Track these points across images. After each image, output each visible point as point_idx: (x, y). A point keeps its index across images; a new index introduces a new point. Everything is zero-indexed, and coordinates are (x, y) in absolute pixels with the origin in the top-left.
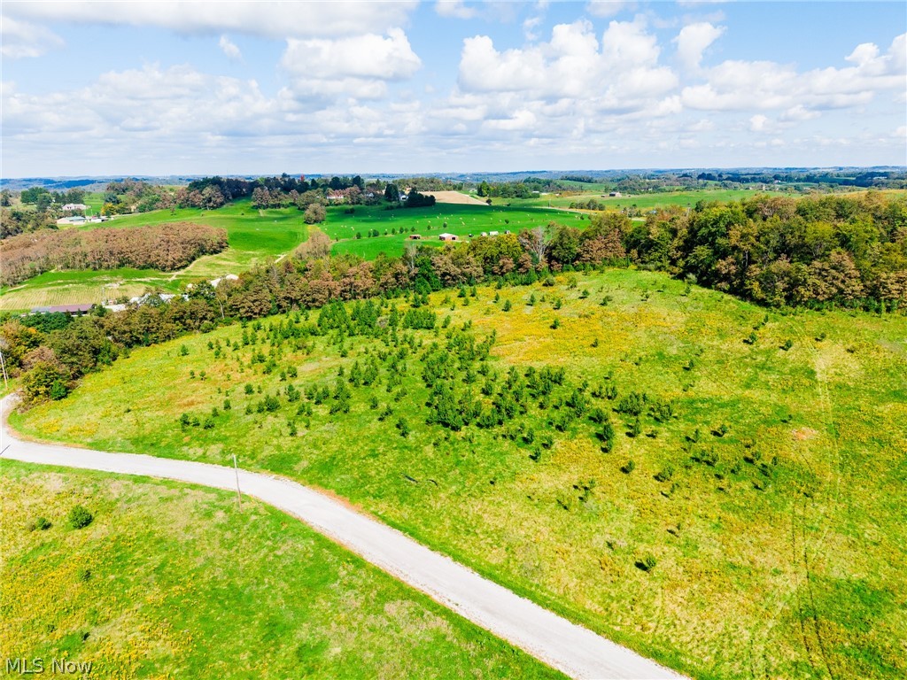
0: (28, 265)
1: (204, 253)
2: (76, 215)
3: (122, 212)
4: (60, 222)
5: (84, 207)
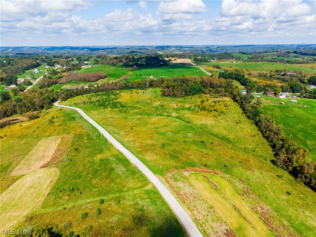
0: (68, 80)
1: (101, 78)
2: (86, 65)
3: (97, 64)
4: (82, 67)
5: (89, 62)
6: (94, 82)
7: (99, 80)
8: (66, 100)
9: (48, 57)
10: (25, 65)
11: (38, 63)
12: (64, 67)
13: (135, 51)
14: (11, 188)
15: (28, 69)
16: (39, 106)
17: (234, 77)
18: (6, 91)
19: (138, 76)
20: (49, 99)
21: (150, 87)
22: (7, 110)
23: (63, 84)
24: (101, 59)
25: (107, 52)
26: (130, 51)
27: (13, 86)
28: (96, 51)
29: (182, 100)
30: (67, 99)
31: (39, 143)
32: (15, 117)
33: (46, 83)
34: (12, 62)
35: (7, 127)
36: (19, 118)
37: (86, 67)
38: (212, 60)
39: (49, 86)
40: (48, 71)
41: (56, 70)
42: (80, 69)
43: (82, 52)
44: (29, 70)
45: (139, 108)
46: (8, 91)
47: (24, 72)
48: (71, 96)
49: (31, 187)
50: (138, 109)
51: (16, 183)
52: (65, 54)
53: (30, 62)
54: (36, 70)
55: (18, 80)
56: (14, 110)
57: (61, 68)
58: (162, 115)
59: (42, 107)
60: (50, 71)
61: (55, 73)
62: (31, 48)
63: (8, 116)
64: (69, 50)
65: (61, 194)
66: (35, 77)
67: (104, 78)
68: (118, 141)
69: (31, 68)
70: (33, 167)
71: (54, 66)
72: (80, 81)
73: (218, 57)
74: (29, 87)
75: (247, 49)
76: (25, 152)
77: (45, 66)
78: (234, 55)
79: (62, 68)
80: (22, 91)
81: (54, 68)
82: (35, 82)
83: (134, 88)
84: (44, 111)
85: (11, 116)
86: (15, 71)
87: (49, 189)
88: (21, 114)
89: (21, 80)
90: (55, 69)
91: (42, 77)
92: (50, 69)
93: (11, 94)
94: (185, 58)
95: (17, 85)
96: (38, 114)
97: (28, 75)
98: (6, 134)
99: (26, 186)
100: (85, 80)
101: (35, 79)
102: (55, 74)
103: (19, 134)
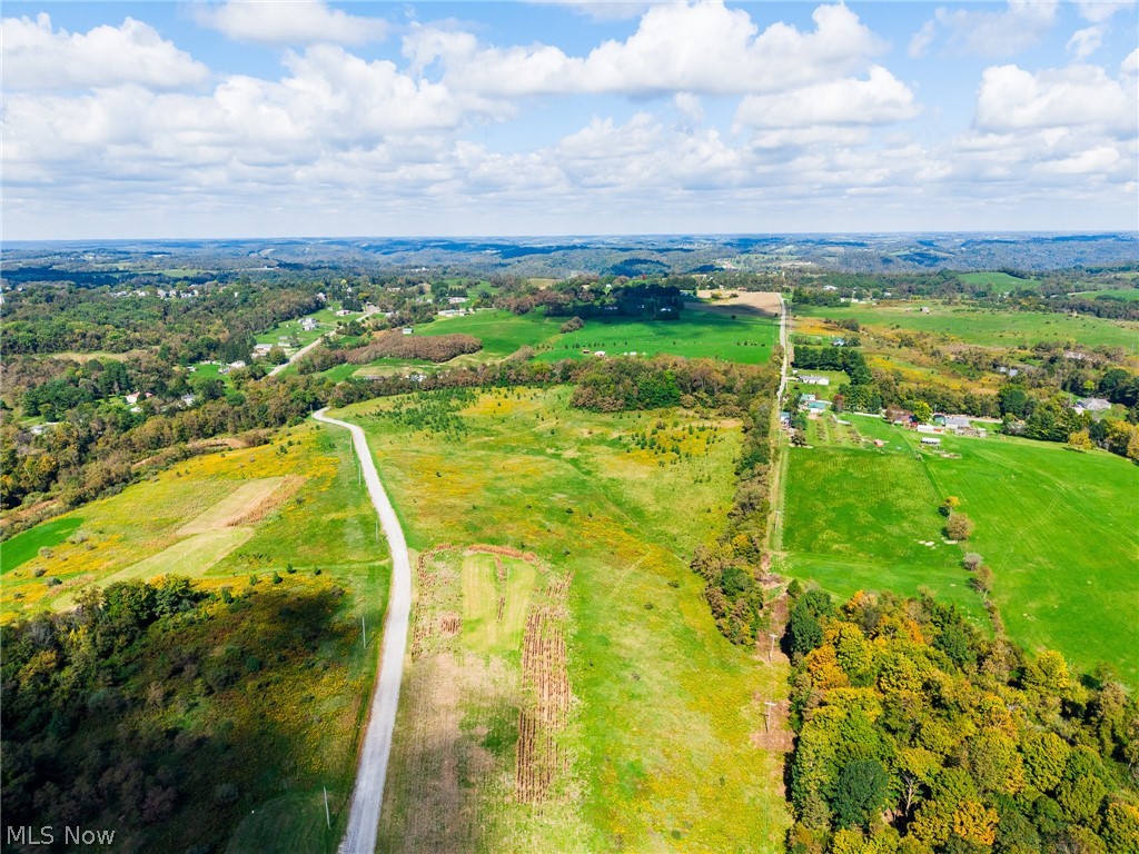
0: (377, 353)
1: (463, 353)
2: (453, 308)
3: (486, 306)
4: (441, 313)
5: (463, 300)
6: (440, 362)
7: (455, 356)
8: (343, 406)
9: (354, 282)
10: (282, 307)
11: (317, 302)
12: (388, 315)
13: (643, 257)
14: (170, 549)
15: (288, 319)
16: (274, 416)
17: (840, 361)
18: (220, 377)
19: (570, 348)
20: (304, 401)
21: (562, 383)
22: (206, 422)
23: (358, 363)
24: (502, 289)
25: (549, 262)
26: (626, 256)
27: (239, 365)
28: (517, 259)
29: (612, 420)
30: (348, 403)
31: (241, 488)
32: (219, 439)
33: (318, 361)
34: (252, 296)
35: (197, 457)
36: (227, 441)
37: (450, 316)
38: (854, 301)
39: (324, 367)
40: (340, 324)
41: (363, 322)
42: (430, 320)
43: (475, 259)
44: (289, 322)
45: (499, 434)
46: (227, 376)
47: (276, 327)
48: (361, 397)
49: (199, 550)
50: (492, 435)
51: (179, 545)
52: (416, 267)
53: (296, 299)
54: (308, 322)
55: (257, 347)
56: (221, 424)
57: (377, 315)
58: (541, 452)
59: (283, 421)
60: (345, 325)
61: (356, 330)
62: (329, 243)
63: (207, 436)
64: (438, 250)
65: (239, 560)
66: (301, 340)
67: (473, 351)
68: (388, 494)
69: (297, 317)
70: (214, 524)
71: (362, 310)
72: (404, 357)
73: (905, 287)
74: (277, 370)
75: (1082, 253)
76: (212, 500)
77: (336, 309)
78: (968, 280)
79: (382, 317)
80: (256, 379)
81: (359, 317)
82: (295, 356)
83: (523, 383)
84: (285, 428)
85: (212, 436)
86: (252, 324)
87: (227, 553)
88: (236, 432)
89: (263, 349)
90: (358, 320)
91: (319, 341)
92: (348, 318)
93: (230, 385)
94: (771, 291)
95: (248, 361)
96: (270, 434)
97: (284, 335)
98: (189, 470)
99: (194, 548)
100: (416, 356)
101: (300, 346)
102: (356, 333)
103: (213, 470)
